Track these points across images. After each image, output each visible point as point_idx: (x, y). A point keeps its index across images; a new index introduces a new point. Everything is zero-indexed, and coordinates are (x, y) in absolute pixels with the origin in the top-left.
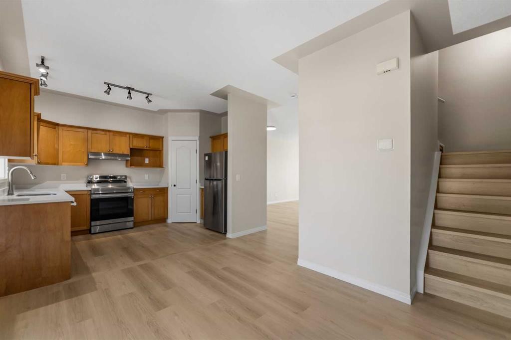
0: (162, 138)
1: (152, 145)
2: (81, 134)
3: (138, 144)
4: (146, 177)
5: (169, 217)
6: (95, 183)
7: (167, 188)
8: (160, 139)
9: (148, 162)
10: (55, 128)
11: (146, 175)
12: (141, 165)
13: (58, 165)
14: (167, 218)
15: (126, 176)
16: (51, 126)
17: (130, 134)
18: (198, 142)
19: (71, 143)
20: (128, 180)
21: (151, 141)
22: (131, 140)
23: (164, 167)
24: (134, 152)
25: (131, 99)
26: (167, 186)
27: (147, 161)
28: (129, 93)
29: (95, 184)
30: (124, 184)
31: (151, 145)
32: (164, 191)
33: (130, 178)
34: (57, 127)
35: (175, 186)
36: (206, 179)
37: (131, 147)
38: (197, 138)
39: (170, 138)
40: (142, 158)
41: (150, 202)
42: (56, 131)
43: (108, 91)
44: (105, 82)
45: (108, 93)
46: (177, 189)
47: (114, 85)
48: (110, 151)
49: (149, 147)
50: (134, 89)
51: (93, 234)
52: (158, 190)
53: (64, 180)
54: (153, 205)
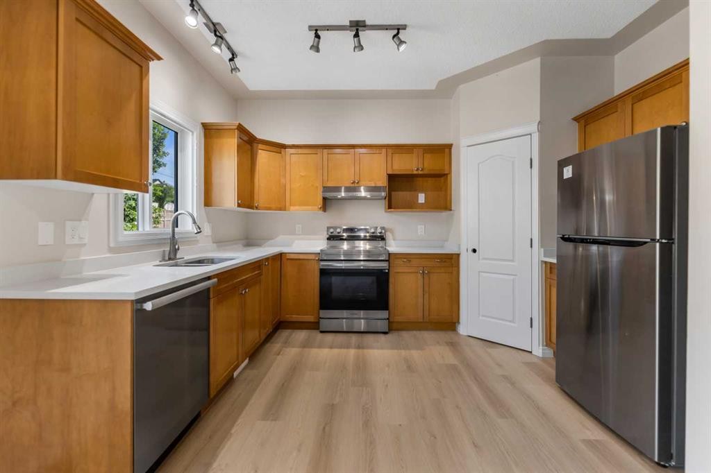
0: (450, 146)
1: (429, 164)
2: (313, 158)
3: (404, 165)
4: (421, 229)
5: (461, 321)
6: (345, 240)
7: (458, 255)
8: (444, 151)
9: (423, 202)
10: (281, 153)
11: (419, 227)
12: (411, 206)
13: (285, 210)
14: (459, 322)
15: (383, 228)
16: (274, 149)
17: (387, 146)
18: (536, 137)
19: (302, 174)
20: (389, 236)
21: (428, 156)
22: (389, 158)
23: (453, 209)
24: (396, 182)
25: (362, 49)
26: (458, 253)
27: (422, 198)
28: (357, 35)
29: (345, 242)
30: (381, 243)
31: (426, 165)
32: (450, 262)
33: (392, 231)
34: (283, 150)
35: (474, 251)
36: (564, 239)
37: (391, 173)
38: (533, 128)
39: (464, 142)
40: (412, 193)
41: (420, 282)
42: (282, 157)
43: (315, 44)
44: (310, 24)
45: (316, 48)
46: (479, 259)
47: (329, 28)
48: (354, 182)
49: (422, 170)
50: (368, 23)
51: (322, 332)
52: (438, 259)
53: (299, 235)
54: (426, 289)
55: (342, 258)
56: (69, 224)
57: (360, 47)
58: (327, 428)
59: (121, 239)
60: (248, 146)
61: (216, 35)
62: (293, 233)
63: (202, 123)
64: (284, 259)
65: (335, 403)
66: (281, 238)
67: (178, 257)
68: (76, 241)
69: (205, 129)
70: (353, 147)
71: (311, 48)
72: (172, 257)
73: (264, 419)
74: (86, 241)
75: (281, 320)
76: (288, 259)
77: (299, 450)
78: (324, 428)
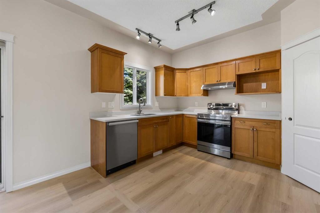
1: (264, 66)
2: (200, 72)
7: (280, 121)
9: (265, 88)
10: (186, 72)
11: (263, 103)
13: (188, 96)
16: (183, 71)
17: (236, 60)
19: (195, 80)
21: (262, 61)
22: (237, 66)
26: (280, 119)
27: (264, 86)
28: (192, 17)
31: (261, 67)
32: (277, 124)
35: (291, 119)
37: (237, 74)
39: (283, 48)
40: (258, 83)
41: (251, 135)
42: (187, 74)
43: (177, 28)
44: (175, 21)
45: (178, 29)
46: (294, 126)
47: (181, 19)
48: (217, 81)
49: (258, 69)
50: (196, 9)
51: (198, 150)
52: (265, 122)
53: (197, 107)
54: (256, 139)
55: (205, 118)
56: (109, 103)
57: (195, 21)
58: (164, 182)
59: (123, 107)
60: (172, 72)
61: (150, 37)
62: (194, 106)
63: (154, 67)
64: (184, 117)
65: (175, 176)
66: (190, 108)
67: (141, 113)
68: (111, 107)
69: (156, 69)
70: (217, 64)
71: (176, 30)
72: (139, 113)
73: (149, 171)
74: (114, 107)
75: (184, 142)
76: (185, 117)
77: (149, 184)
78: (163, 181)
